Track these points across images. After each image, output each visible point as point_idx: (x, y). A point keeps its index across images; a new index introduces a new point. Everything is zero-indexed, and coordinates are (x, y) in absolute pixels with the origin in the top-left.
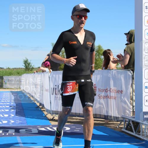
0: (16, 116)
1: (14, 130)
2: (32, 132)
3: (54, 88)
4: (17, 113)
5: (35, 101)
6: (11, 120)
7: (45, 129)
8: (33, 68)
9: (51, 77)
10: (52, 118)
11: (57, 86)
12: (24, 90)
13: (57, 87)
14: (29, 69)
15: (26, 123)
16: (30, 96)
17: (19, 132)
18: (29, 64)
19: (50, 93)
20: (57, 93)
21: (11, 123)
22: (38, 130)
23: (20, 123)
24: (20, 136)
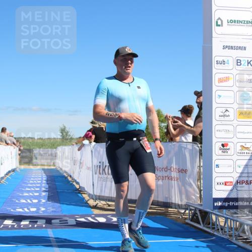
0: (49, 202)
1: (44, 221)
2: (67, 223)
3: (97, 166)
4: (50, 198)
5: (73, 182)
6: (41, 208)
7: (86, 219)
8: (72, 139)
9: (93, 151)
12: (59, 167)
13: (101, 164)
14: (67, 140)
15: (61, 211)
16: (67, 176)
17: (50, 223)
18: (67, 133)
19: (93, 171)
20: (101, 172)
21: (41, 211)
22: (76, 221)
23: (52, 212)
24: (51, 228)
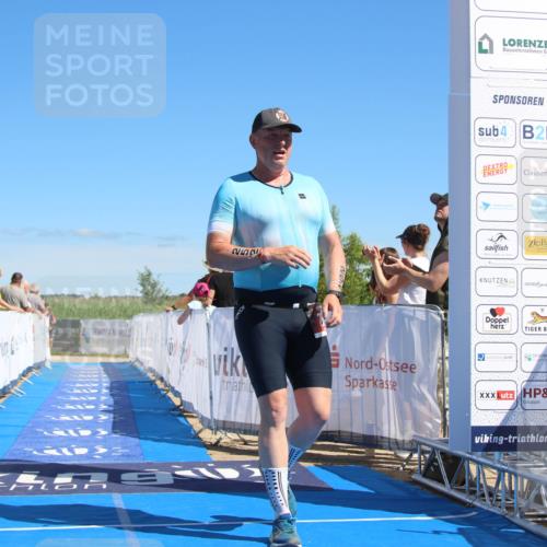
0: (114, 436)
1: (105, 476)
2: (155, 480)
3: (220, 357)
4: (117, 427)
5: (168, 391)
6: (97, 447)
7: (195, 472)
8: (164, 298)
9: (212, 324)
10: (214, 441)
11: (229, 351)
12: (137, 360)
13: (229, 353)
14: (154, 300)
15: (141, 454)
16: (153, 378)
17: (118, 481)
18: (154, 286)
19: (210, 369)
20: (228, 369)
21: (99, 454)
22: (174, 475)
23: (123, 455)
24: (120, 492)
